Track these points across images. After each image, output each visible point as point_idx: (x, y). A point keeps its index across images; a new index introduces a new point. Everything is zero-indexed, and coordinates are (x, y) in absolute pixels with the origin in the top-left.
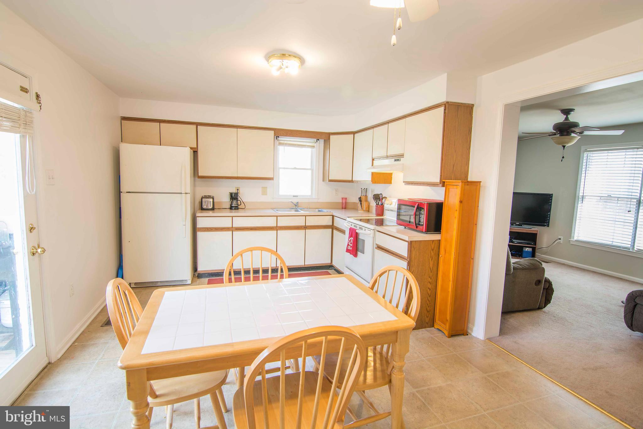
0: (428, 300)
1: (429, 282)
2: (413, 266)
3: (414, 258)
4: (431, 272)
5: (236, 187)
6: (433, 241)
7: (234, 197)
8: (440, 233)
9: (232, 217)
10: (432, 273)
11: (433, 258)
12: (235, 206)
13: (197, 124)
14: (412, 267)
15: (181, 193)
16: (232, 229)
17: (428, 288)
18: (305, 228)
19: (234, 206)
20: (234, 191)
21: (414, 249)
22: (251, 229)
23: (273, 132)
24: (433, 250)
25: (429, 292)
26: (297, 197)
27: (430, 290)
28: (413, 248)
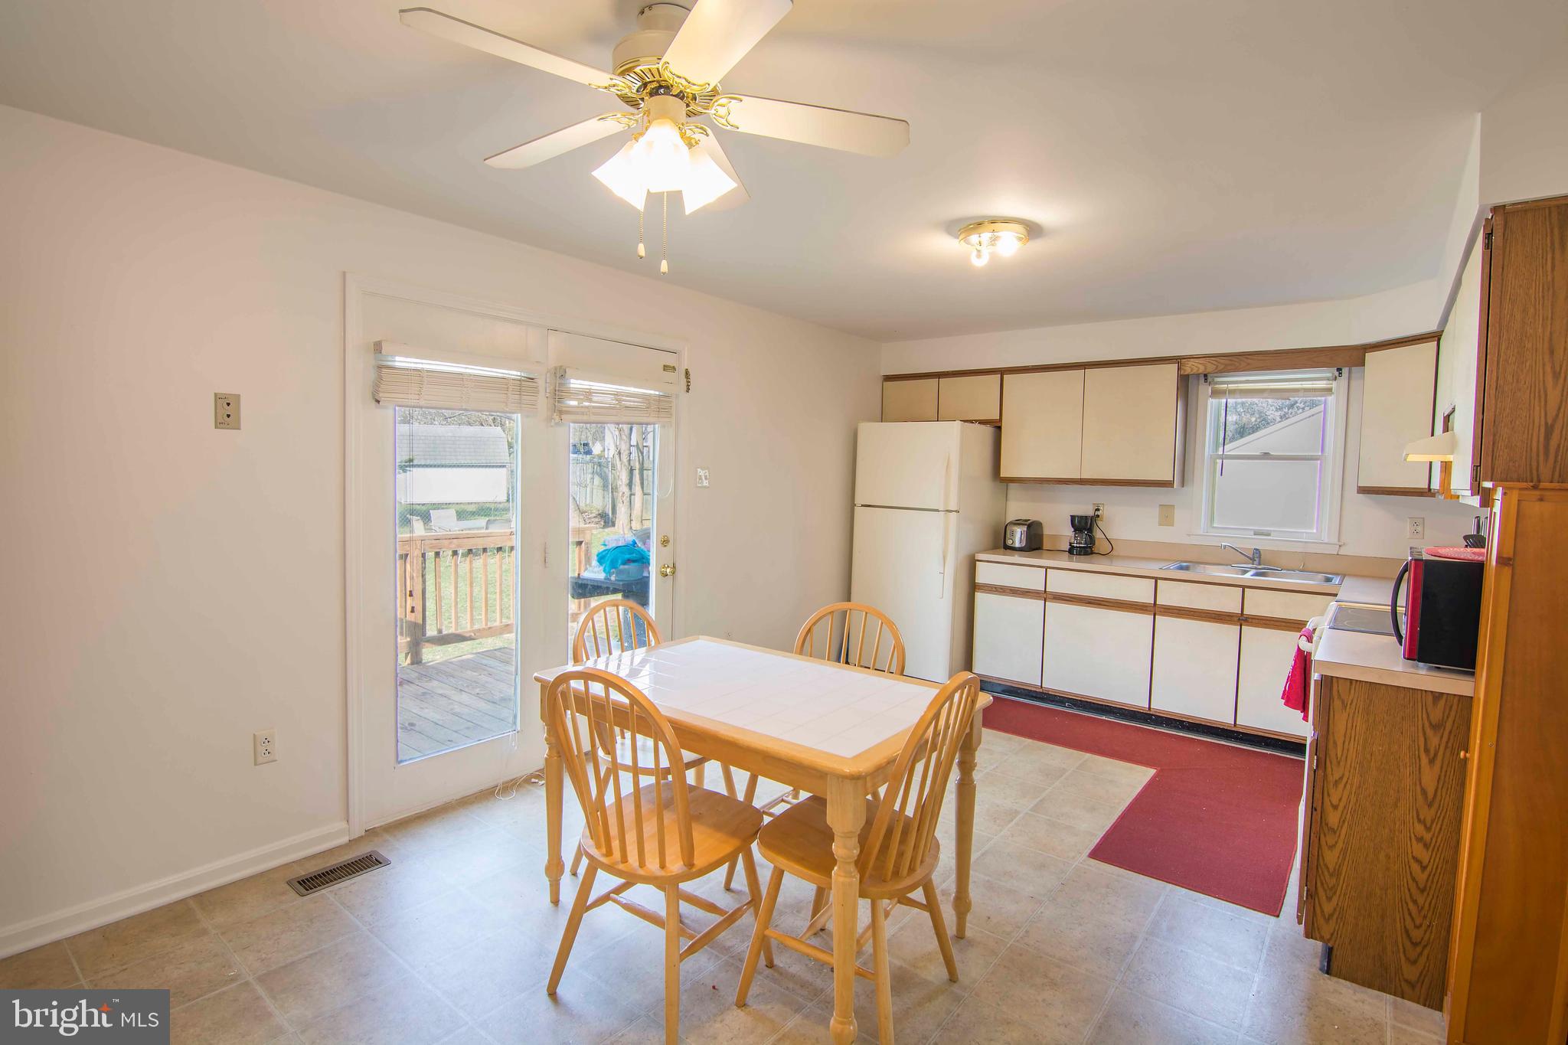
0: (1415, 902)
1: (1420, 839)
2: (1339, 763)
3: (1342, 732)
4: (1430, 806)
5: (1094, 504)
6: (1437, 696)
7: (1084, 525)
8: (1473, 674)
9: (1046, 568)
10: (1433, 811)
11: (1436, 755)
12: (1079, 547)
13: (1002, 372)
14: (1334, 761)
15: (937, 511)
16: (1045, 596)
17: (1413, 857)
18: (1242, 619)
19: (1077, 547)
20: (1089, 511)
21: (1344, 706)
22: (1089, 603)
23: (1173, 368)
24: (1436, 727)
25: (1422, 877)
26: (1269, 535)
27: (1424, 868)
28: (1337, 703)
